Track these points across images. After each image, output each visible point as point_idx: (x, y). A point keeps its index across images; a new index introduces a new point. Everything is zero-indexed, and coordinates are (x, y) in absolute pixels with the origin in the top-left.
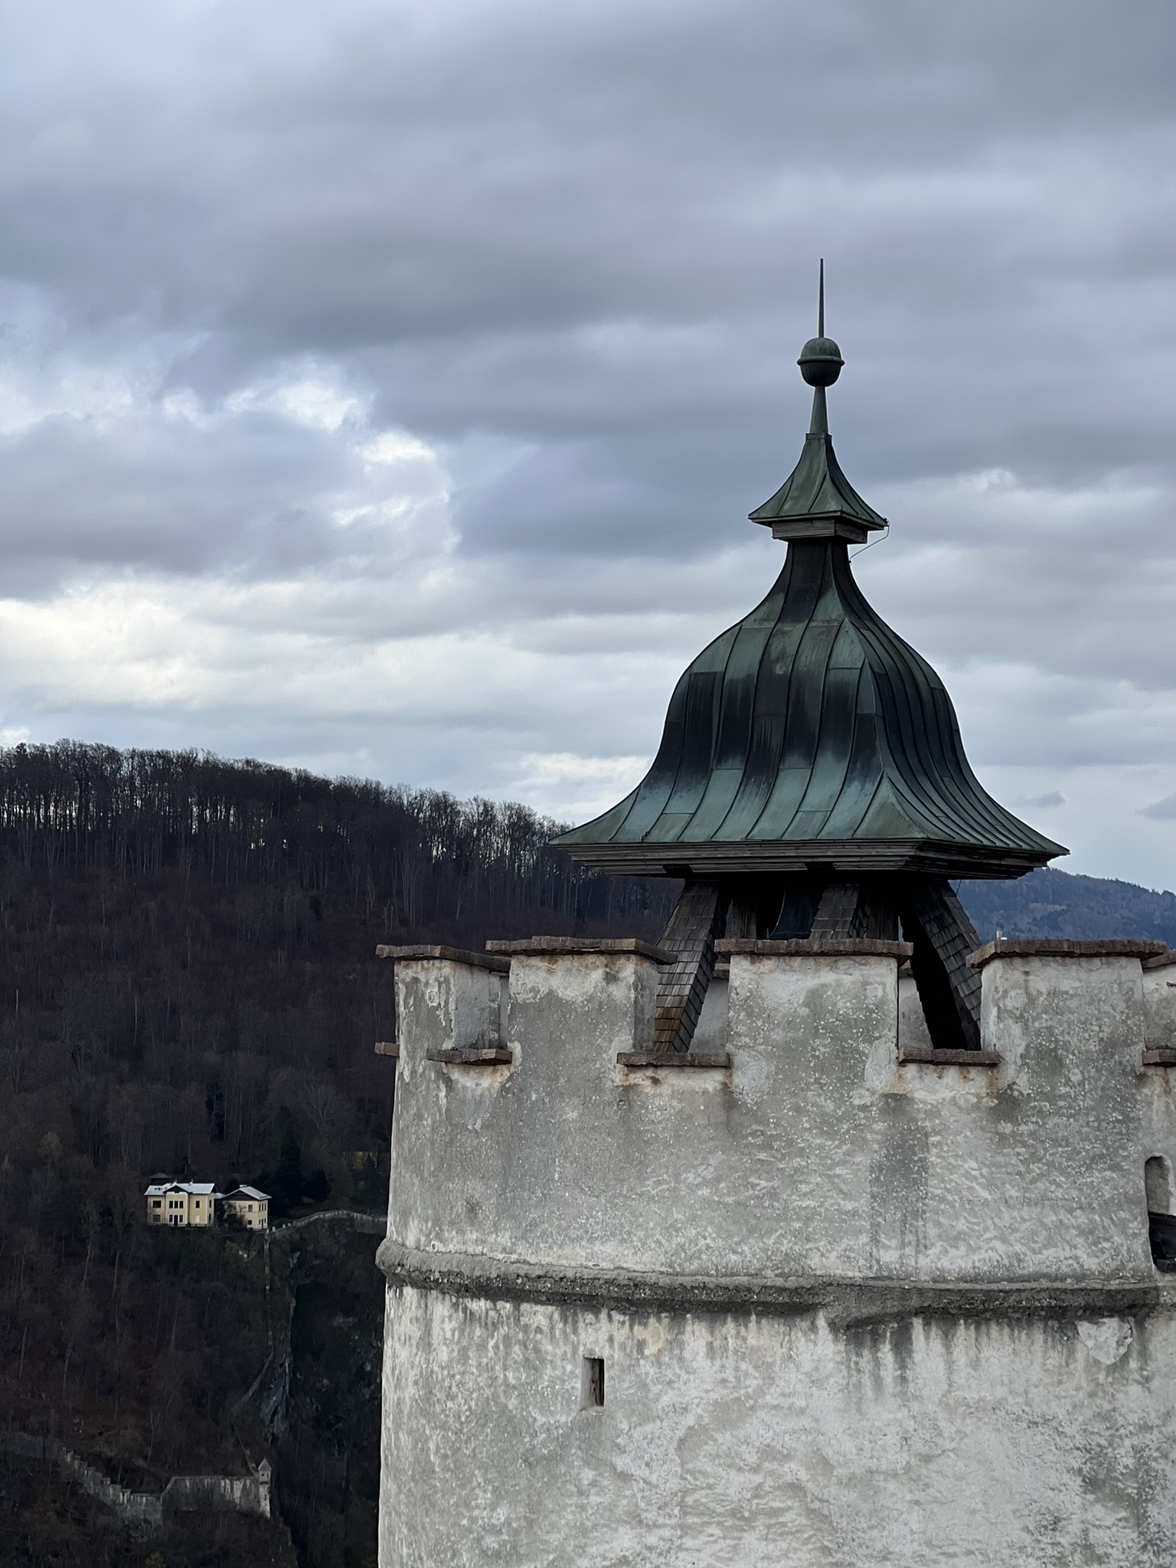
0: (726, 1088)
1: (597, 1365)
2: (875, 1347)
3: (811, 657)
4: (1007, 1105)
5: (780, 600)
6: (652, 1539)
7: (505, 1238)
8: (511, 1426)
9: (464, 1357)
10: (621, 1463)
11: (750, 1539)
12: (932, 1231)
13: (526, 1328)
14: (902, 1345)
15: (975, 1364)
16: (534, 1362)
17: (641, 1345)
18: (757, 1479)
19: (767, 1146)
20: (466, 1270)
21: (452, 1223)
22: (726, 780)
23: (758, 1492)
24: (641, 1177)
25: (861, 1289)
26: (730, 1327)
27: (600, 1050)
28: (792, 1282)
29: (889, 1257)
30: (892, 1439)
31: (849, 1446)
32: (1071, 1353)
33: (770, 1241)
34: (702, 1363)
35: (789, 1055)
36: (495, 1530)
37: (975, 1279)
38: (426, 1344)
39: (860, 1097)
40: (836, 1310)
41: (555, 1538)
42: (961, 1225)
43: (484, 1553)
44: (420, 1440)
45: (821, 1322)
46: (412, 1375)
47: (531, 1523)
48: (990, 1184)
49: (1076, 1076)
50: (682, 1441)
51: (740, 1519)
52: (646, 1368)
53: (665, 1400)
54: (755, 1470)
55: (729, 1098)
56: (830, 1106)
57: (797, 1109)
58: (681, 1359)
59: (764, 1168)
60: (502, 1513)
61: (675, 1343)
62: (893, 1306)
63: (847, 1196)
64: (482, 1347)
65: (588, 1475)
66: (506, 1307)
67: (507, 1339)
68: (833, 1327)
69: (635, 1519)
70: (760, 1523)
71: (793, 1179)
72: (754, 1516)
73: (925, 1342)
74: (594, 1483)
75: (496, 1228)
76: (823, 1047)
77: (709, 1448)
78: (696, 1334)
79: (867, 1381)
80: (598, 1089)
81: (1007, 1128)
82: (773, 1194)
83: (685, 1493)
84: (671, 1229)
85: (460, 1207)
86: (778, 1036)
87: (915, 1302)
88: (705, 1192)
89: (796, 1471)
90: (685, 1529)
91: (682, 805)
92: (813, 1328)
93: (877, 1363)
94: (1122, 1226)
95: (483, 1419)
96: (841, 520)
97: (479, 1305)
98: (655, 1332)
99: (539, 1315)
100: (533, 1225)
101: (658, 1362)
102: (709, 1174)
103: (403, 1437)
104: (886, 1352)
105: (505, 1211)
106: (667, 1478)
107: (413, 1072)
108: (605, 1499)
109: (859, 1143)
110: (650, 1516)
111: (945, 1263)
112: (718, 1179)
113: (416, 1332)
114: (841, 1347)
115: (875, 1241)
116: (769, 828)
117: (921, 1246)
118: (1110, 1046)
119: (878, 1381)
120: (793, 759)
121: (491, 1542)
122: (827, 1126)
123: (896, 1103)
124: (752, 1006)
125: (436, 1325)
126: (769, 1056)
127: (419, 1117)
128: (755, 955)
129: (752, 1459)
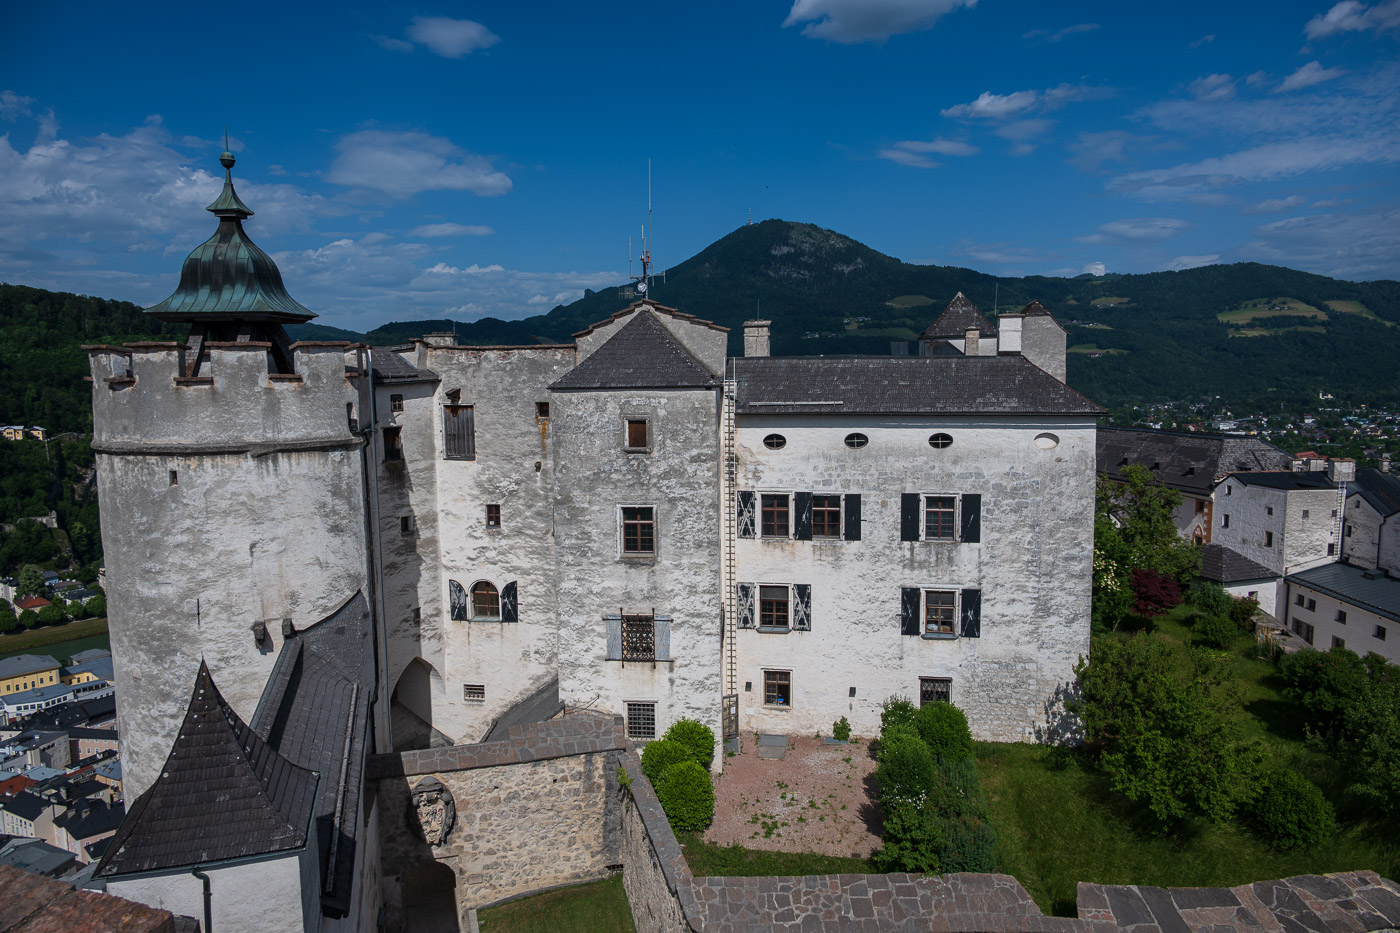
0: (212, 389)
1: (174, 474)
2: (267, 462)
3: (230, 254)
4: (305, 390)
5: (219, 236)
6: (197, 522)
7: (138, 437)
8: (146, 493)
9: (126, 473)
10: (185, 501)
11: (230, 519)
12: (283, 427)
13: (148, 464)
14: (275, 461)
15: (298, 464)
16: (152, 473)
17: (189, 466)
18: (230, 502)
19: (227, 405)
20: (125, 447)
21: (118, 433)
22: (204, 293)
23: (231, 505)
24: (185, 416)
25: (261, 445)
26: (219, 459)
27: (167, 377)
28: (239, 445)
29: (269, 435)
30: (274, 487)
31: (260, 490)
32: (327, 459)
33: (231, 433)
34: (210, 470)
35: (233, 377)
36: (142, 524)
37: (297, 440)
38: (112, 470)
39: (257, 389)
40: (254, 452)
41: (164, 524)
42: (292, 425)
43: (140, 531)
44: (113, 499)
45: (249, 456)
46: (108, 480)
47: (155, 521)
48: (300, 413)
49: (325, 381)
50: (205, 493)
51: (226, 513)
52: (191, 472)
53: (198, 481)
54: (230, 499)
55: (214, 392)
56: (247, 392)
57: (236, 393)
58: (203, 469)
59: (227, 412)
60: (145, 519)
61: (201, 465)
62: (271, 449)
63: (255, 419)
64: (133, 470)
65: (173, 506)
66: (141, 458)
67: (142, 468)
68: (253, 456)
69: (191, 517)
70: (233, 515)
71: (237, 414)
72: (231, 512)
73: (283, 460)
74: (176, 508)
75: (134, 434)
76: (244, 375)
77: (214, 494)
78: (208, 462)
79: (264, 471)
80: (167, 389)
81: (305, 396)
82: (230, 419)
83: (207, 508)
84: (197, 431)
85: (120, 428)
86: (229, 371)
87: (279, 448)
88: (208, 419)
89: (243, 498)
90: (208, 518)
91: (189, 300)
92: (246, 458)
93: (267, 466)
94: (341, 423)
95: (135, 491)
96: (238, 211)
97: (131, 458)
98: (193, 462)
99: (153, 460)
100: (148, 432)
101: (195, 471)
102: (208, 414)
103: (107, 499)
104: (270, 463)
105: (137, 429)
106: (200, 503)
107: (99, 386)
108: (180, 512)
109: (257, 403)
110: (196, 515)
111: (287, 436)
112: (211, 416)
113: (108, 467)
114: (256, 462)
115: (265, 431)
116: (220, 308)
117: (280, 432)
118: (335, 372)
119: (268, 471)
120: (227, 286)
121: (142, 528)
122: (247, 398)
123: (269, 391)
124: (219, 362)
125: (115, 465)
126: (226, 377)
127: (103, 400)
128: (219, 348)
129: (229, 496)
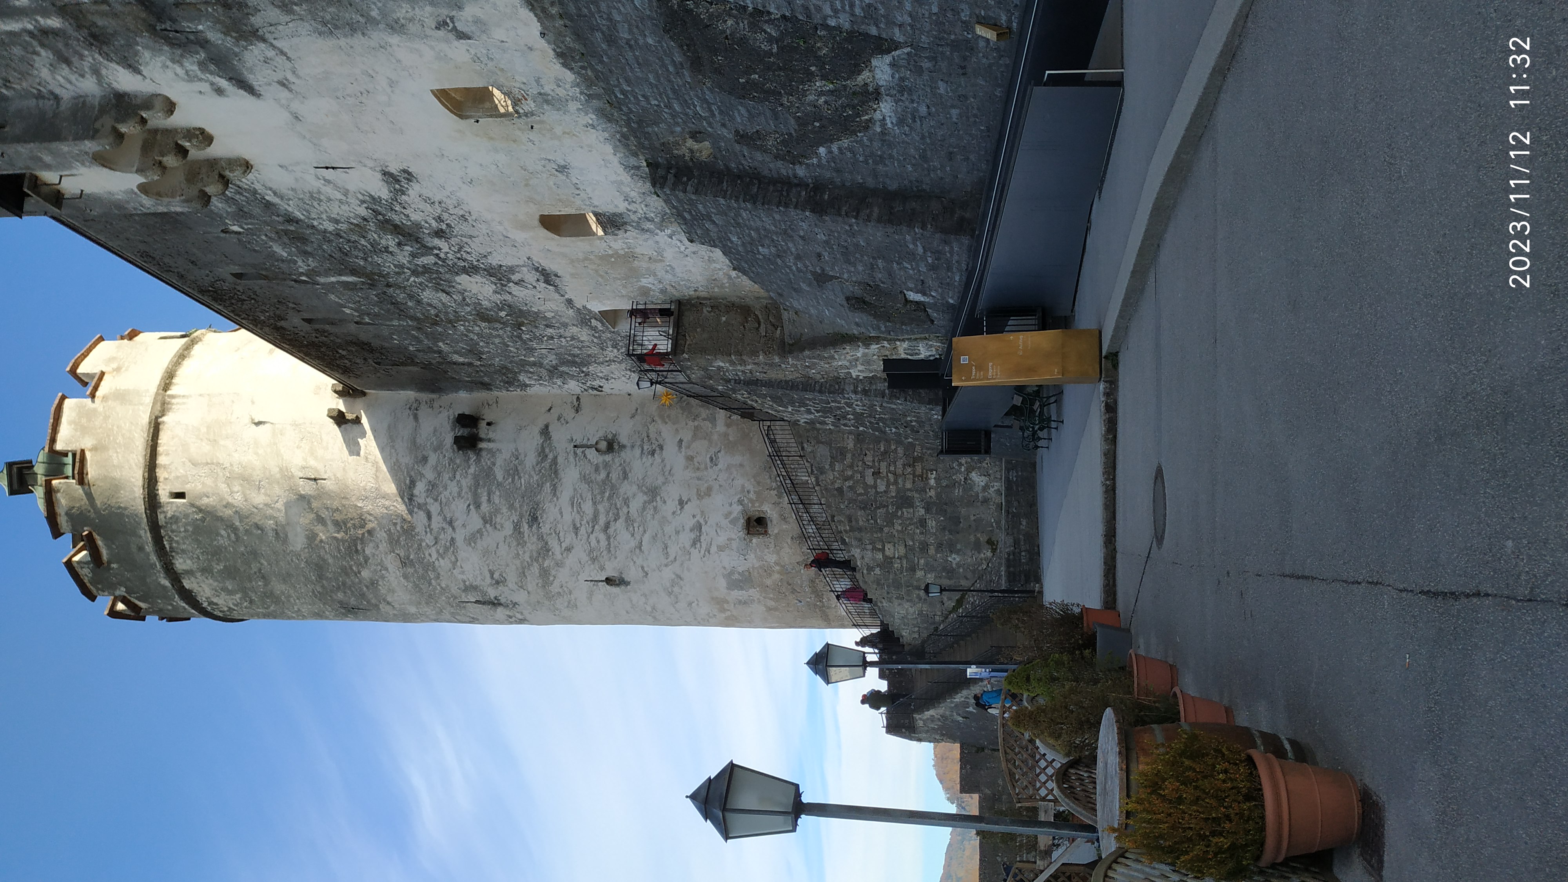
0: (90, 450)
1: (174, 495)
2: (173, 404)
4: (118, 369)
7: (142, 532)
13: (166, 523)
14: (175, 397)
17: (166, 479)
19: (109, 437)
20: (158, 551)
21: (149, 560)
25: (155, 408)
26: (160, 449)
28: (150, 428)
29: (148, 399)
35: (84, 430)
36: (229, 537)
39: (101, 410)
40: (159, 415)
41: (225, 511)
43: (238, 540)
45: (163, 419)
47: (223, 521)
52: (172, 477)
53: (181, 471)
55: (95, 449)
57: (100, 428)
58: (170, 465)
59: (116, 438)
61: (165, 467)
62: (161, 398)
63: (128, 412)
64: (177, 542)
66: (163, 532)
67: (173, 532)
68: (165, 416)
71: (120, 429)
73: (176, 390)
76: (84, 421)
78: (162, 460)
79: (181, 406)
81: (122, 370)
82: (123, 435)
85: (142, 555)
86: (78, 434)
88: (120, 456)
93: (178, 404)
94: (170, 344)
95: (199, 542)
97: (166, 544)
98: (161, 474)
99: (161, 517)
101: (170, 473)
102: (115, 455)
104: (173, 401)
109: (114, 409)
112: (117, 452)
114: (170, 413)
115: (142, 404)
119: (181, 403)
121: (233, 537)
122: (107, 418)
123: (106, 400)
124: (70, 440)
